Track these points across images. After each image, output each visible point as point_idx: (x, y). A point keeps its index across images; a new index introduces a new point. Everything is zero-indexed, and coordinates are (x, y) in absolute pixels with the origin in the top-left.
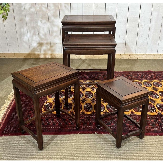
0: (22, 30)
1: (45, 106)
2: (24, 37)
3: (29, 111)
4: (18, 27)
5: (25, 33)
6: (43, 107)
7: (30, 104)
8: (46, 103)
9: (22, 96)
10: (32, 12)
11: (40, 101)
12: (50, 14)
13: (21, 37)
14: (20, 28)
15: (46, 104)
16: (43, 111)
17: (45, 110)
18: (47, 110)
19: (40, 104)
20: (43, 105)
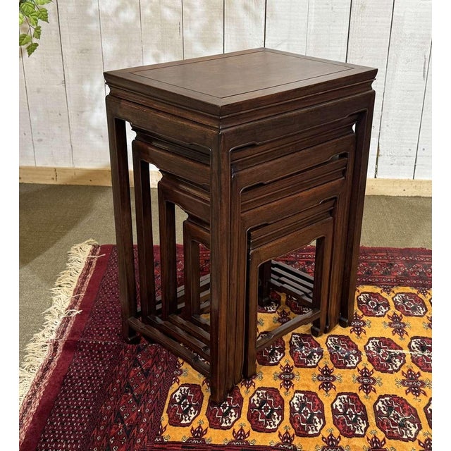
0: (87, 87)
1: (173, 401)
2: (93, 110)
3: (108, 425)
4: (71, 75)
5: (96, 100)
6: (166, 407)
7: (113, 387)
8: (175, 386)
9: (81, 350)
10: (126, 24)
11: (154, 376)
12: (188, 31)
13: (82, 112)
14: (81, 81)
15: (178, 393)
16: (165, 428)
17: (175, 422)
18: (183, 422)
19: (153, 392)
20: (166, 397)
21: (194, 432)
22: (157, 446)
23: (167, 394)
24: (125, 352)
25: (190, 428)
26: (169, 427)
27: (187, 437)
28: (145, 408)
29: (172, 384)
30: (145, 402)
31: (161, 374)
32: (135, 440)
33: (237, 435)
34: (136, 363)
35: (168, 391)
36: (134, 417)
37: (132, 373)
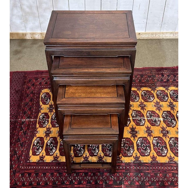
1: (34, 145)
3: (12, 156)
6: (31, 147)
7: (13, 140)
15: (36, 141)
16: (31, 156)
17: (34, 154)
18: (37, 154)
19: (27, 141)
20: (32, 143)
21: (41, 157)
22: (28, 164)
23: (32, 142)
24: (18, 124)
25: (39, 156)
26: (32, 156)
27: (38, 160)
28: (24, 149)
29: (34, 138)
30: (24, 146)
31: (30, 133)
32: (21, 162)
33: (55, 158)
34: (22, 129)
35: (32, 141)
36: (20, 152)
37: (20, 133)
